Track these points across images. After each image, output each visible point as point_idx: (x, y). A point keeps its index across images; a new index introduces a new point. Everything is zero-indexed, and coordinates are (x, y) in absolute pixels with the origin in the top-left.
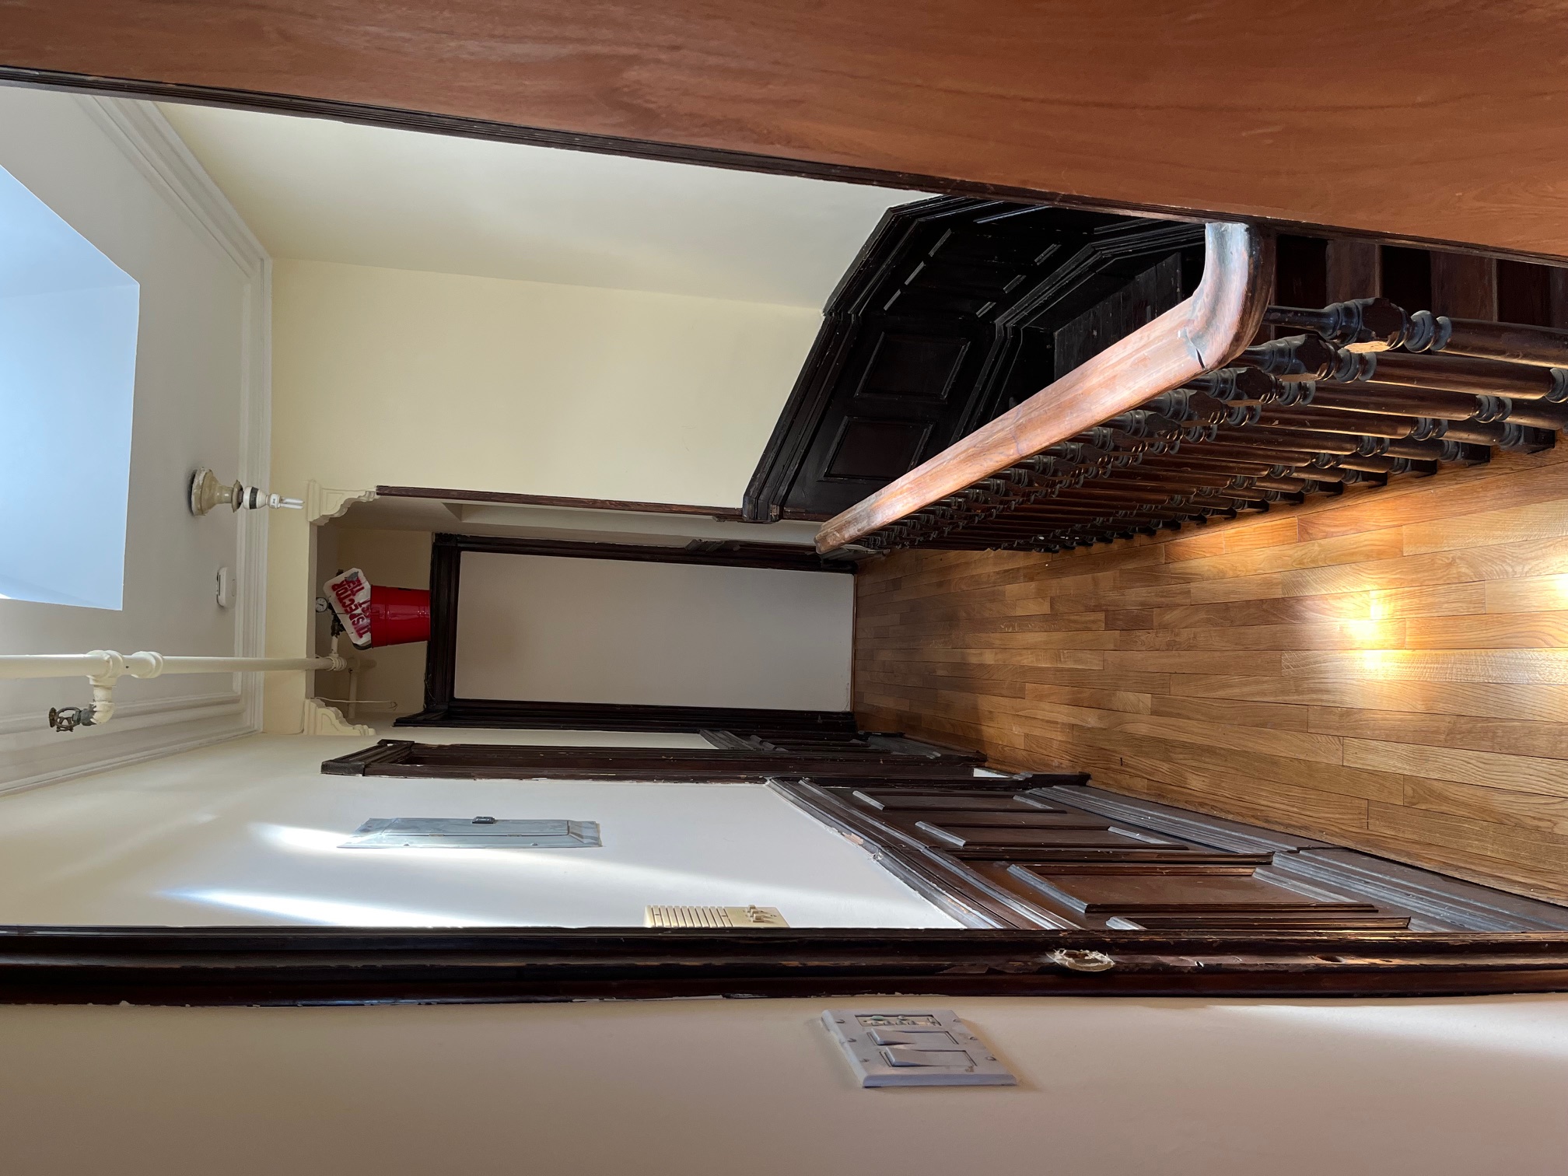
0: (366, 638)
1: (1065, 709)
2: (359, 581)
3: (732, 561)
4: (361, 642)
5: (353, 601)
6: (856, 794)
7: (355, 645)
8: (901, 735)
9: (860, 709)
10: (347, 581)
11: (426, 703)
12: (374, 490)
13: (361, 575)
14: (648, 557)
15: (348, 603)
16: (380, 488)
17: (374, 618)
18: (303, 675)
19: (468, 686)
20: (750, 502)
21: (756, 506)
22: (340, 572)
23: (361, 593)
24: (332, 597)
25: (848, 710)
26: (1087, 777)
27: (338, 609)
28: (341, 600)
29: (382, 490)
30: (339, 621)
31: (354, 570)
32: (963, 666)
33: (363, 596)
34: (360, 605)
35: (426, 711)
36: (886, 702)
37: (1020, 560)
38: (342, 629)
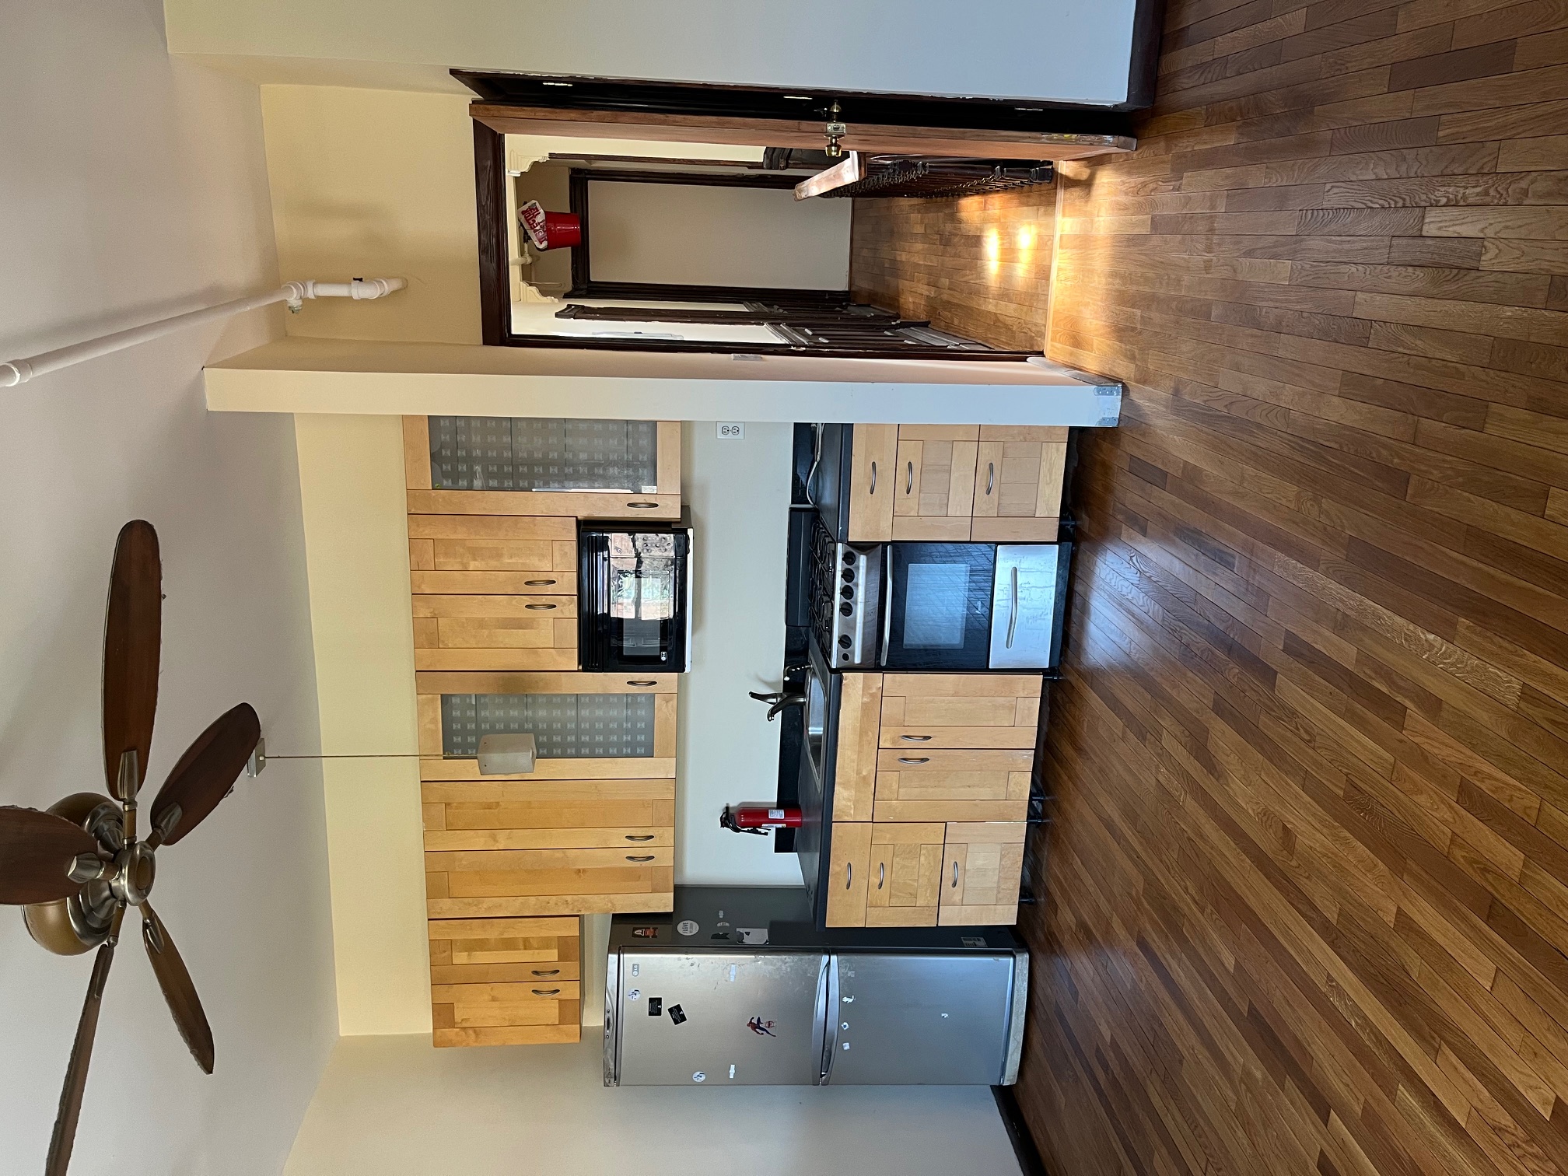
0: (545, 244)
1: (926, 287)
2: (536, 208)
3: (767, 184)
4: (541, 247)
5: (534, 221)
6: (806, 330)
7: (538, 249)
8: (869, 306)
9: (853, 289)
10: (530, 209)
11: (573, 283)
12: (548, 155)
13: (538, 205)
14: (711, 182)
15: (532, 222)
16: (550, 154)
17: (548, 232)
18: (518, 267)
19: (599, 273)
20: (768, 157)
21: (771, 160)
22: (525, 203)
23: (539, 216)
24: (523, 218)
25: (847, 289)
26: (929, 323)
27: (526, 226)
28: (528, 221)
29: (551, 155)
30: (527, 234)
31: (534, 201)
32: (894, 261)
33: (540, 218)
34: (539, 223)
35: (575, 289)
36: (864, 284)
37: (915, 201)
38: (530, 238)
